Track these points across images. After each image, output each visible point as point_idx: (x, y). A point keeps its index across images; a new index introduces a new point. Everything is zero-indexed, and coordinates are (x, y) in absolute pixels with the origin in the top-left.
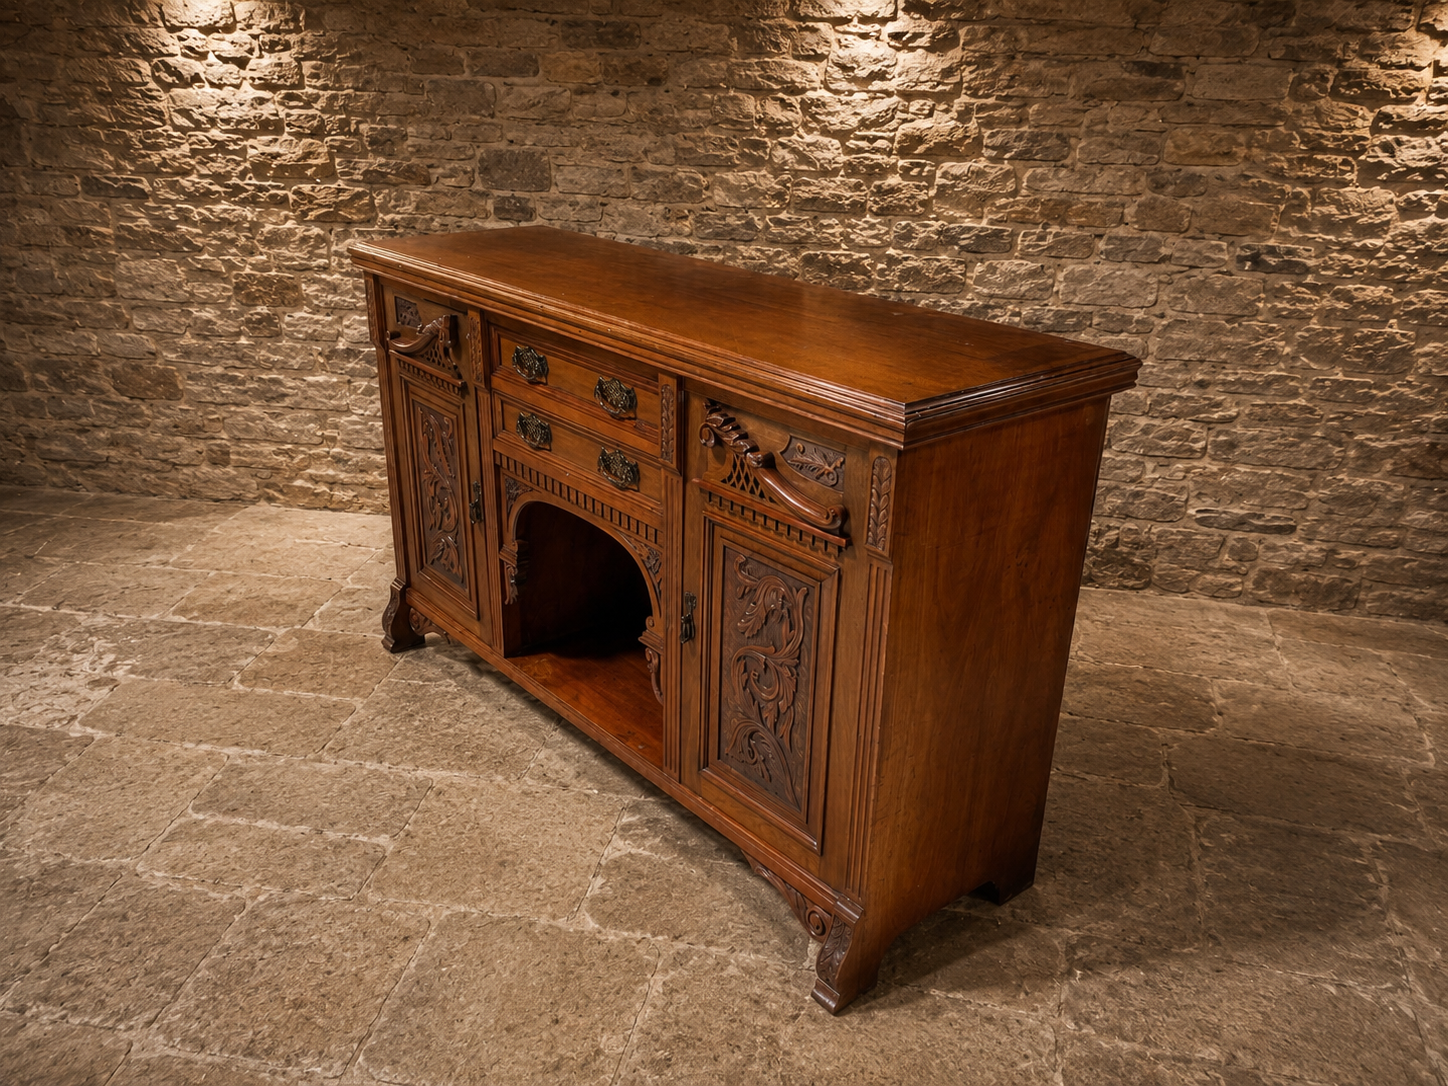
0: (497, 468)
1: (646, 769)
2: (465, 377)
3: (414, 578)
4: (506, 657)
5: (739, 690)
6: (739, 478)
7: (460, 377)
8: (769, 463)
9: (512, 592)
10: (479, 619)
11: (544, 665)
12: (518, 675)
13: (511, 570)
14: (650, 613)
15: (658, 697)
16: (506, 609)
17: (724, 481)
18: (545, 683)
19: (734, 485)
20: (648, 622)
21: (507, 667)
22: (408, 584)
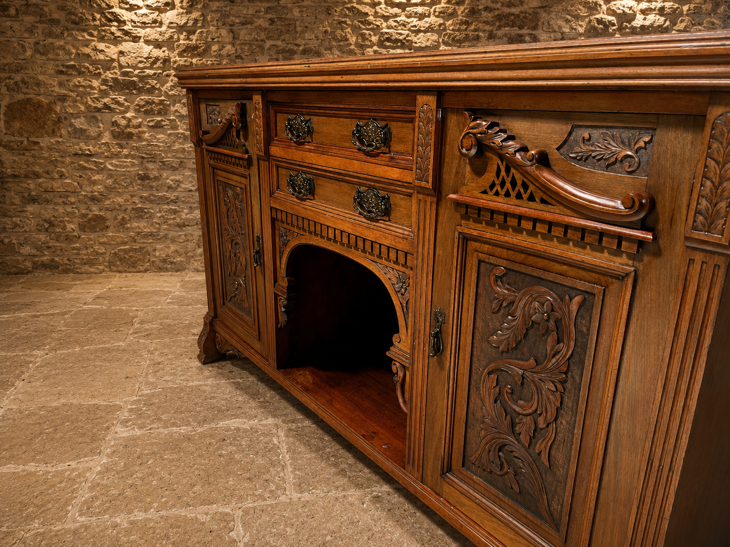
0: (273, 220)
1: (389, 465)
2: (251, 151)
3: (219, 311)
4: (277, 369)
5: (489, 401)
6: (503, 184)
7: (247, 152)
8: (543, 160)
9: (283, 318)
10: (259, 340)
11: (306, 376)
12: (286, 383)
13: (283, 301)
14: (397, 331)
15: (402, 405)
16: (278, 330)
17: (485, 192)
18: (307, 390)
19: (497, 194)
20: (395, 338)
21: (279, 377)
22: (216, 316)
